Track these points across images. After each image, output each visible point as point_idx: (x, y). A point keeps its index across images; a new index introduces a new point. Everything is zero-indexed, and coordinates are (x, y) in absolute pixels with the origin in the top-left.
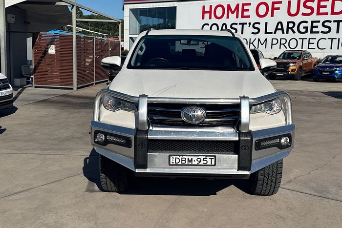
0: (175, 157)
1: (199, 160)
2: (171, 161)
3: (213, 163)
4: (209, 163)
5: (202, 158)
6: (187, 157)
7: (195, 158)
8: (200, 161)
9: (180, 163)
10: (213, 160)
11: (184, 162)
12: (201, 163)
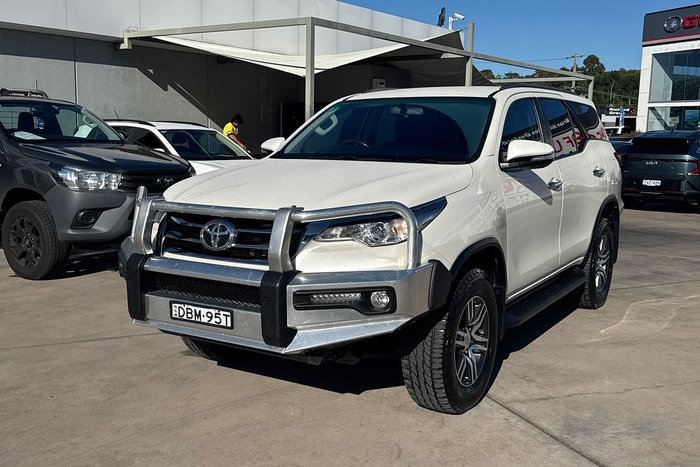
0: (178, 305)
1: (209, 315)
2: (174, 312)
3: (229, 325)
4: (223, 323)
5: (213, 311)
6: (193, 308)
7: (204, 311)
8: (211, 318)
9: (185, 317)
10: (229, 318)
11: (190, 315)
12: (213, 322)
